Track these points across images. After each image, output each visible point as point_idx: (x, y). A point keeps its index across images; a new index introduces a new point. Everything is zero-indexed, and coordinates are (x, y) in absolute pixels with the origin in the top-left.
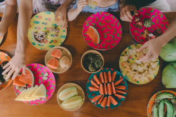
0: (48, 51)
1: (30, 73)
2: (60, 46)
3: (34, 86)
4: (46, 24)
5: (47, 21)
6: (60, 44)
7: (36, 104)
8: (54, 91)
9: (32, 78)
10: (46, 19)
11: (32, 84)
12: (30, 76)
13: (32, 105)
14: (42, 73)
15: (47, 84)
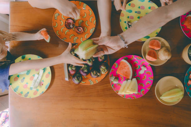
0: (145, 41)
1: (128, 66)
2: (156, 36)
3: (132, 79)
4: (139, 13)
5: (140, 10)
6: (156, 35)
7: (132, 98)
8: (151, 85)
9: (130, 71)
10: (139, 7)
11: (130, 77)
12: (128, 69)
13: (128, 98)
14: (138, 65)
15: (144, 77)
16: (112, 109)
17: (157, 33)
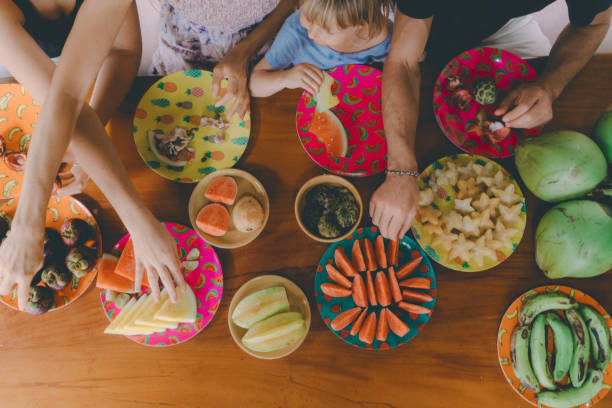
0: (196, 184)
4: (188, 105)
5: (190, 98)
7: (168, 344)
8: (219, 302)
10: (189, 92)
13: (157, 346)
15: (199, 282)
16: (110, 379)
17: (236, 158)
